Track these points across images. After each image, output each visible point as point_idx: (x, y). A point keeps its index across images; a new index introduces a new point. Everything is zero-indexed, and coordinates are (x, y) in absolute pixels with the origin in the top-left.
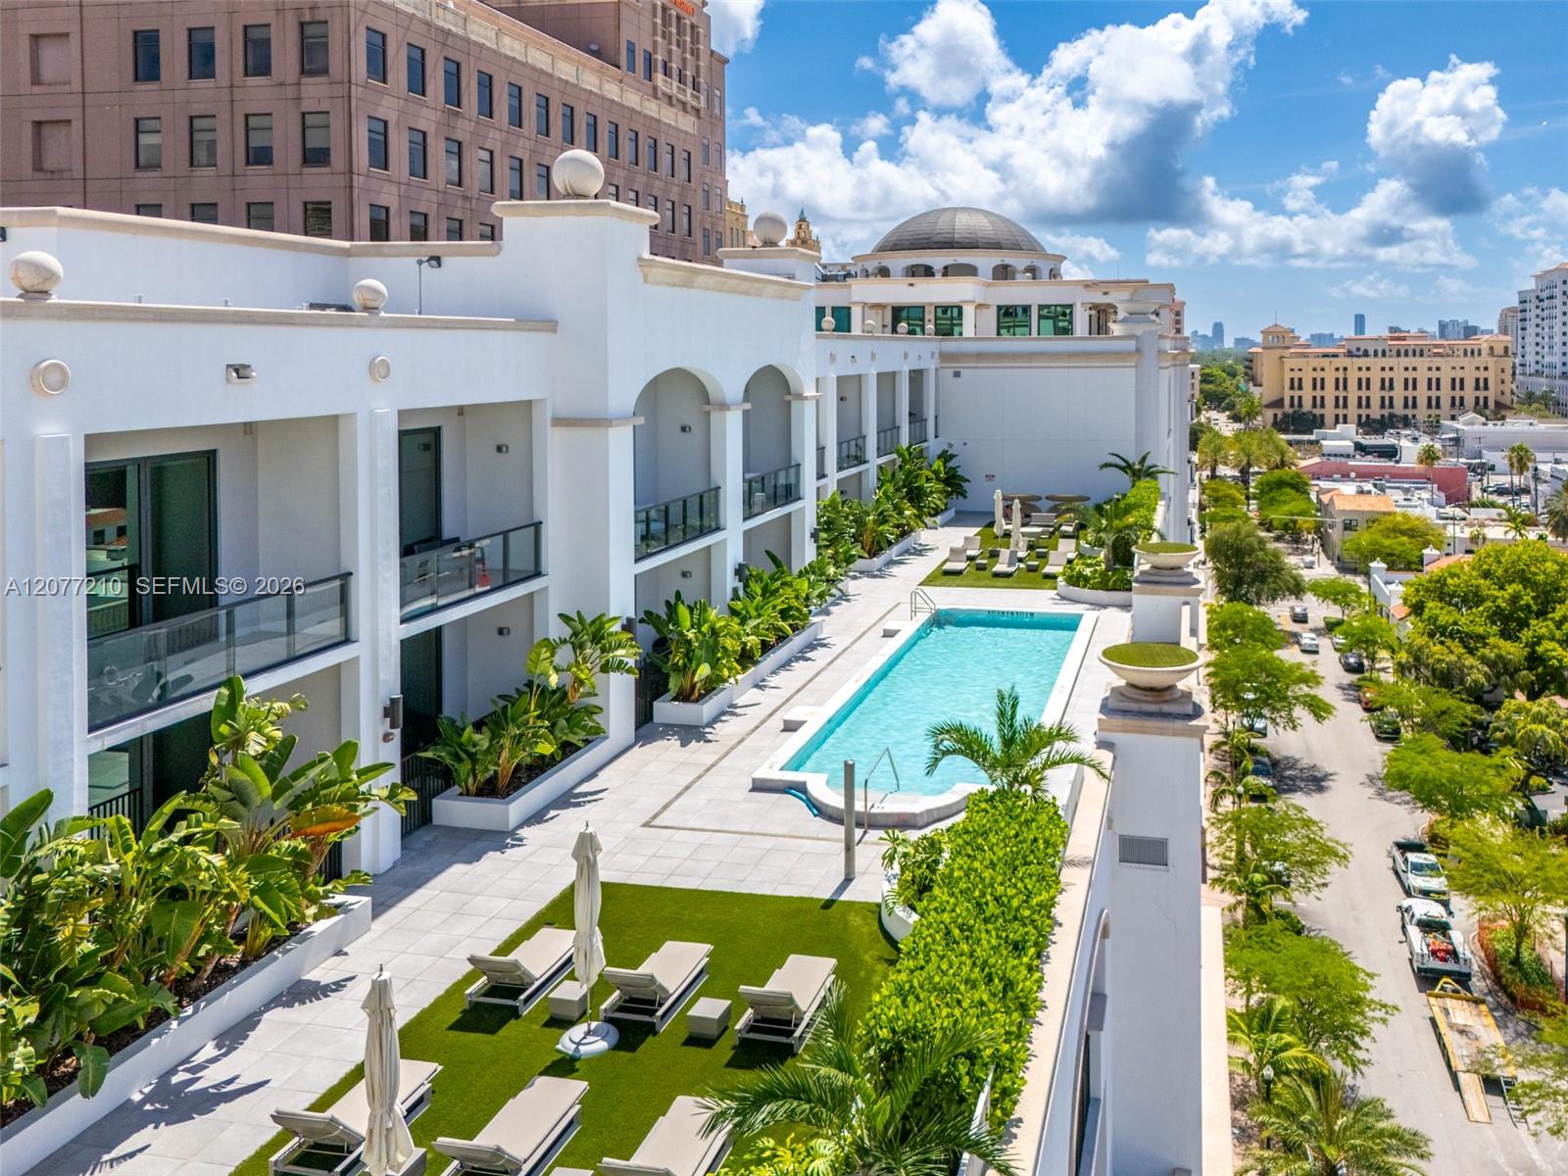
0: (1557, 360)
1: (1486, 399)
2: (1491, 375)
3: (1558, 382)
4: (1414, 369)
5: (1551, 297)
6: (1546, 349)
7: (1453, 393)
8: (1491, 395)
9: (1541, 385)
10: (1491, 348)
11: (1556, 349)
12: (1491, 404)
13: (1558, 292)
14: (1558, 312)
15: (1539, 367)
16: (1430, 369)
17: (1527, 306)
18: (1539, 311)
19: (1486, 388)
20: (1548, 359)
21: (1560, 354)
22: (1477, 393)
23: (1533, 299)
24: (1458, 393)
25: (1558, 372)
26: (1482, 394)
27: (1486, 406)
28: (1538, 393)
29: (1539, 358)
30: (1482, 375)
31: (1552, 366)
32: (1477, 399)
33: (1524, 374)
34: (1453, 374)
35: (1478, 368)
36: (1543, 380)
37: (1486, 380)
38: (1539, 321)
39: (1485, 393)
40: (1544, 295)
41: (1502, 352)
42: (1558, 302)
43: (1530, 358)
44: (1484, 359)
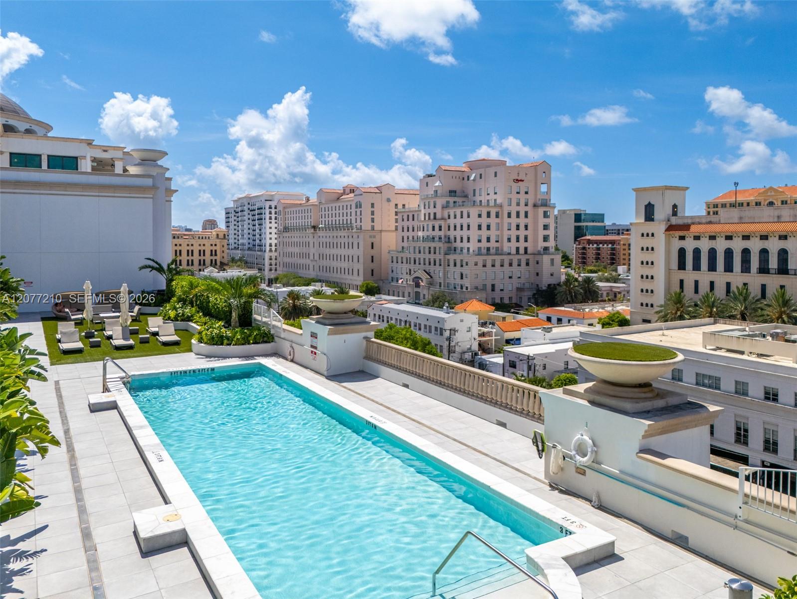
0: (245, 241)
1: (216, 260)
2: (218, 248)
3: (246, 252)
4: (180, 245)
5: (242, 211)
6: (240, 236)
7: (200, 258)
8: (218, 258)
9: (238, 254)
10: (218, 235)
11: (245, 236)
12: (218, 263)
13: (246, 208)
14: (246, 218)
15: (236, 245)
16: (188, 245)
17: (230, 215)
18: (236, 218)
19: (216, 255)
20: (241, 241)
21: (247, 239)
22: (212, 258)
23: (233, 212)
24: (202, 258)
25: (246, 247)
26: (214, 258)
27: (216, 264)
28: (237, 258)
29: (236, 241)
30: (214, 248)
31: (243, 244)
32: (212, 260)
33: (229, 249)
34: (200, 248)
35: (212, 245)
36: (239, 252)
37: (216, 251)
38: (236, 223)
39: (215, 258)
40: (240, 209)
41: (222, 237)
42: (246, 213)
43: (232, 241)
44: (214, 240)
